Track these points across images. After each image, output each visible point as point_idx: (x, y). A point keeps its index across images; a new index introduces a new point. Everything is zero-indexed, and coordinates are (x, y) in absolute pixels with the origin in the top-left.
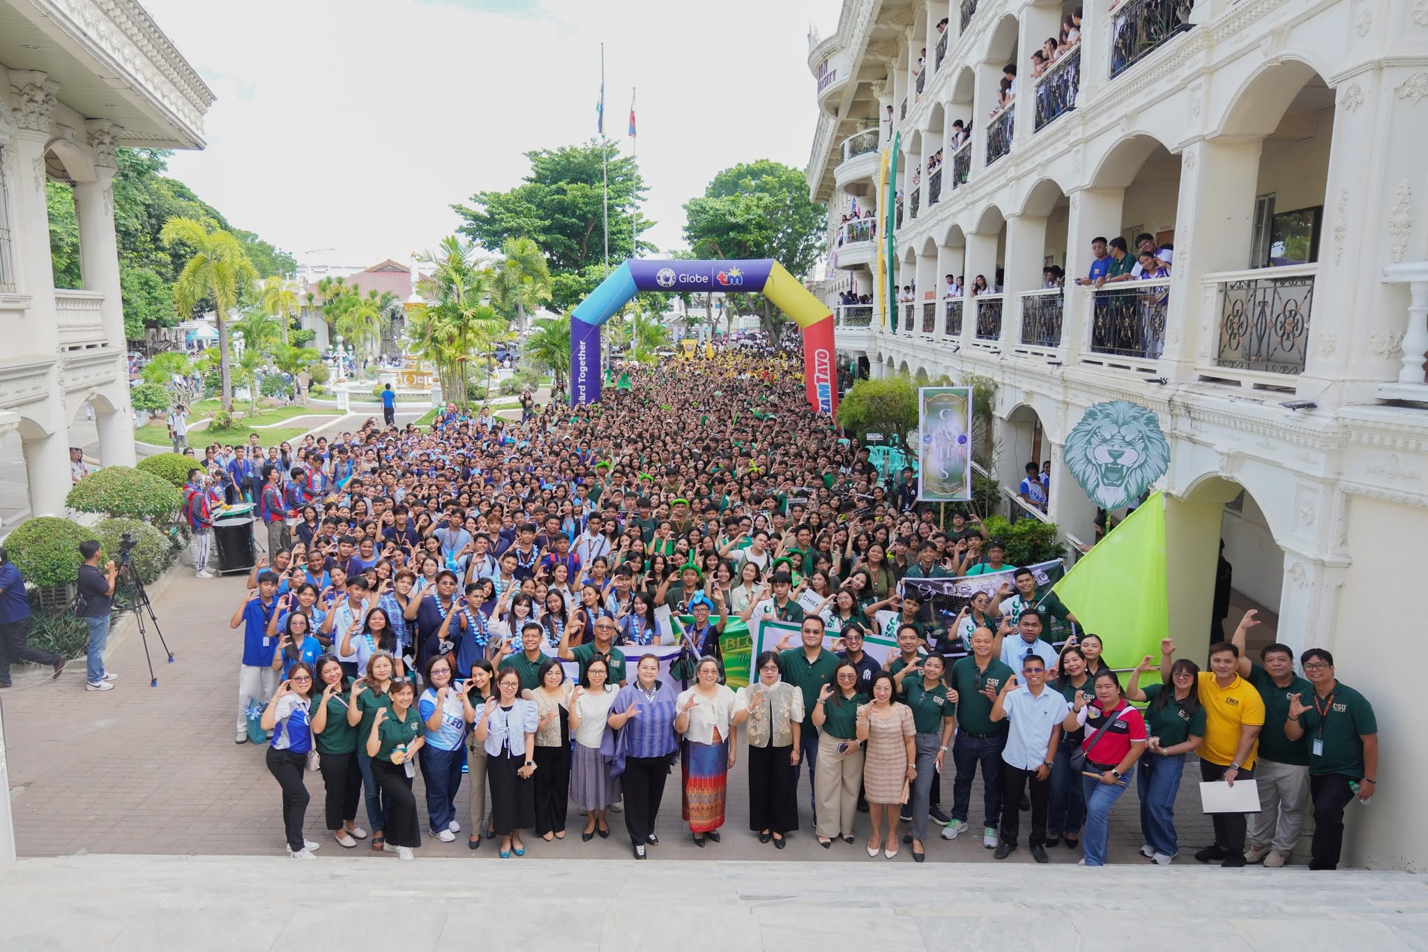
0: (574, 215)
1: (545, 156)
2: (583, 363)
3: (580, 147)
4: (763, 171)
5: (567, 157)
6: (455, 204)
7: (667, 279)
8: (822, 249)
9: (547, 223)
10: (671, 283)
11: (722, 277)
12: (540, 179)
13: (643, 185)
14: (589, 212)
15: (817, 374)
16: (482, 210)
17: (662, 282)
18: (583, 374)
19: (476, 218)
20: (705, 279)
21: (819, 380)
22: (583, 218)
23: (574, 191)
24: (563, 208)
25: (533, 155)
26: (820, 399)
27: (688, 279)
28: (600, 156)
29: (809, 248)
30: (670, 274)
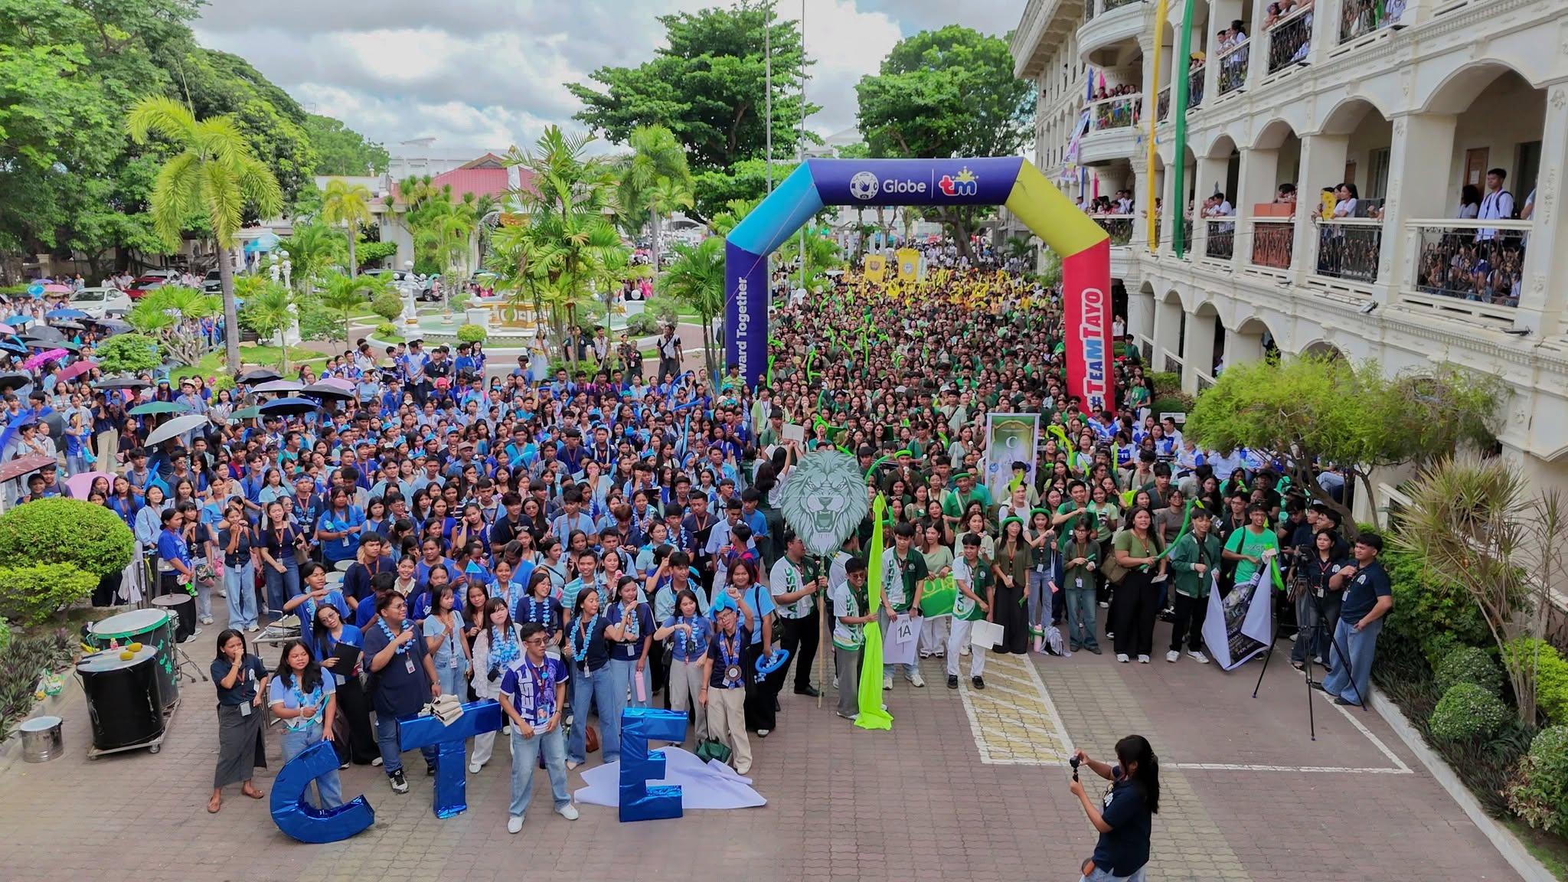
0: (720, 97)
1: (683, 21)
2: (743, 310)
3: (727, 9)
4: (953, 40)
5: (711, 22)
6: (571, 83)
7: (865, 188)
8: (1025, 136)
9: (687, 107)
10: (871, 193)
11: (947, 184)
12: (678, 50)
13: (807, 58)
14: (739, 93)
15: (1084, 325)
16: (604, 90)
17: (857, 192)
18: (743, 326)
19: (598, 101)
20: (921, 187)
21: (1087, 333)
22: (731, 100)
23: (720, 66)
24: (706, 88)
25: (669, 21)
26: (1088, 361)
27: (896, 187)
28: (752, 21)
29: (1009, 135)
30: (870, 179)
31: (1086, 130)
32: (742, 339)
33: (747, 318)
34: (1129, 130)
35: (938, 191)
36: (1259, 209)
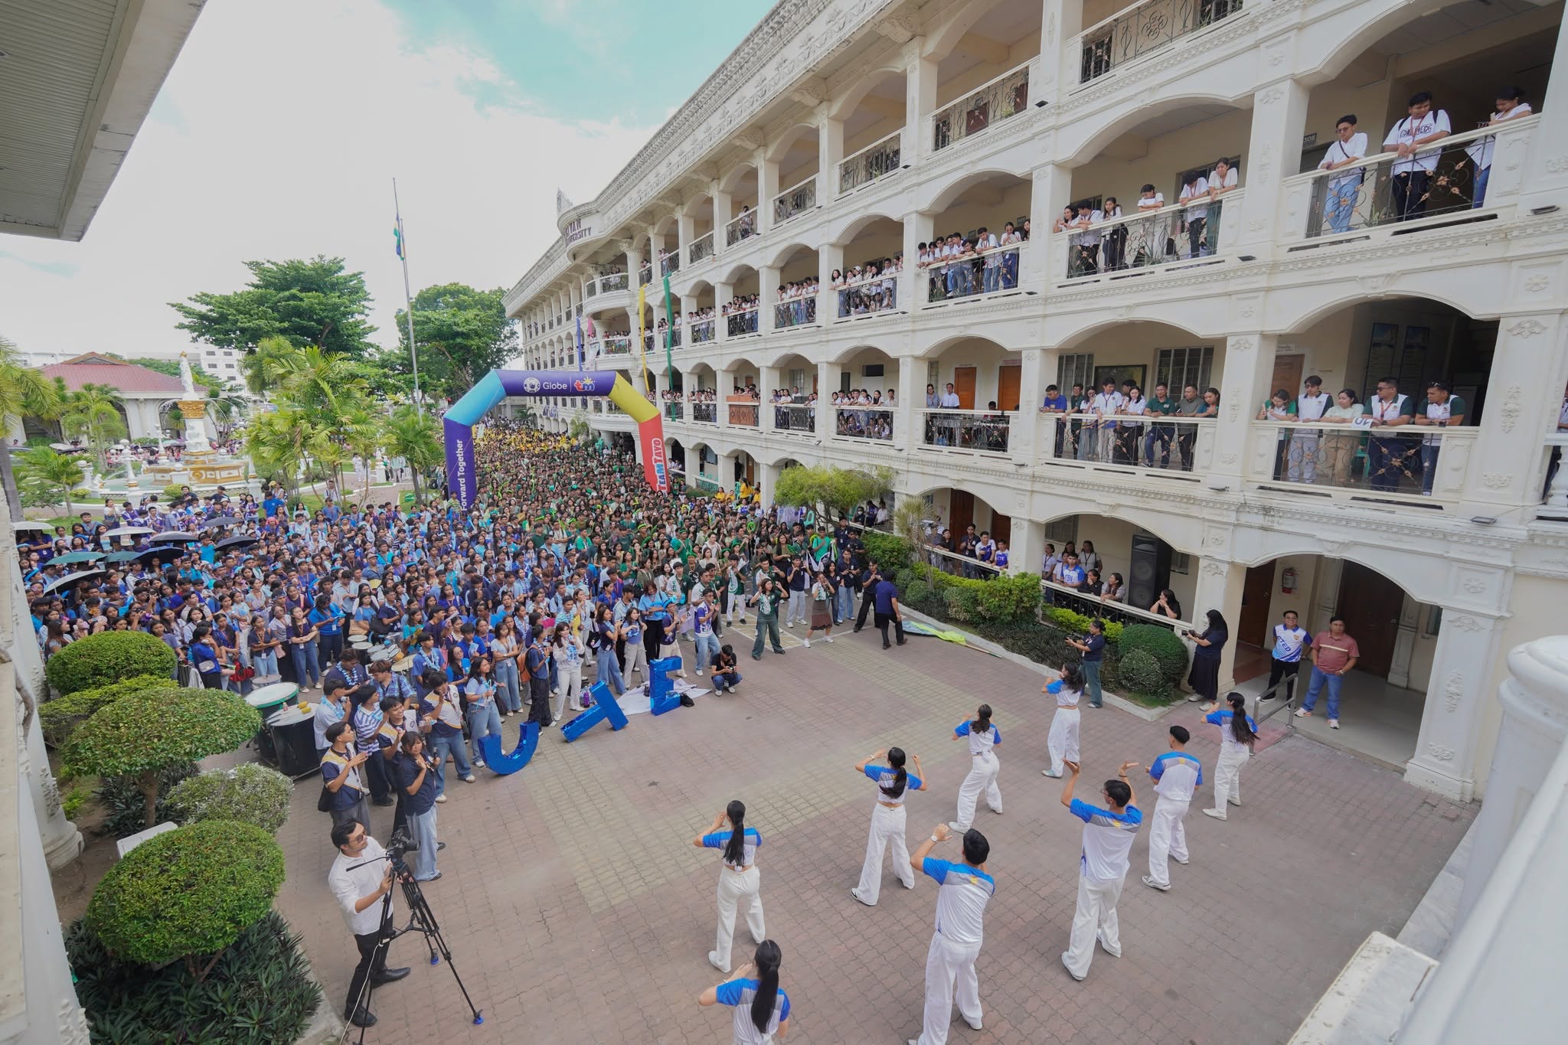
0: (310, 319)
1: (268, 265)
2: (461, 459)
3: (308, 262)
4: (458, 292)
5: (296, 269)
6: (174, 303)
7: (533, 387)
9: (286, 324)
10: (536, 389)
11: (579, 385)
12: (267, 285)
13: (370, 297)
14: (327, 317)
15: (654, 457)
16: (204, 309)
17: (528, 389)
18: (462, 469)
19: (202, 317)
20: (564, 386)
21: (656, 461)
22: (320, 322)
23: (310, 299)
24: (298, 313)
25: (255, 265)
26: (658, 475)
27: (551, 386)
28: (328, 271)
29: (499, 351)
30: (535, 382)
31: (598, 353)
32: (461, 477)
33: (464, 464)
34: (627, 355)
35: (574, 388)
36: (728, 398)
